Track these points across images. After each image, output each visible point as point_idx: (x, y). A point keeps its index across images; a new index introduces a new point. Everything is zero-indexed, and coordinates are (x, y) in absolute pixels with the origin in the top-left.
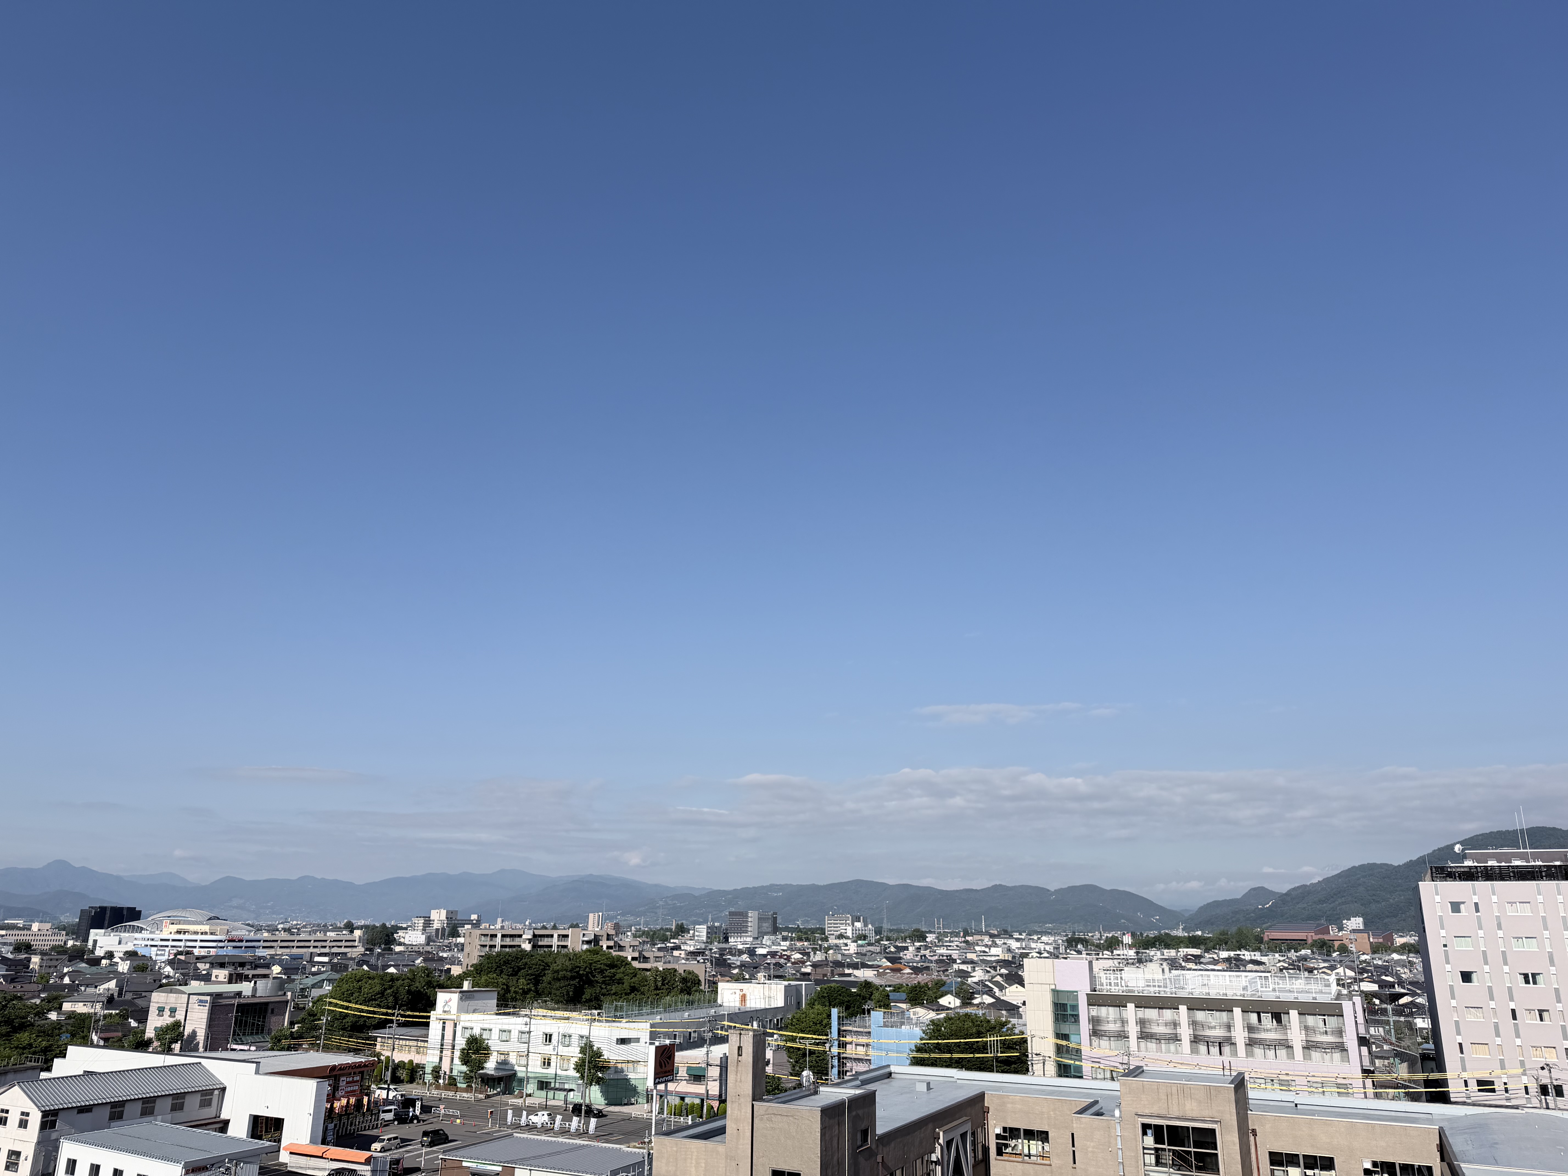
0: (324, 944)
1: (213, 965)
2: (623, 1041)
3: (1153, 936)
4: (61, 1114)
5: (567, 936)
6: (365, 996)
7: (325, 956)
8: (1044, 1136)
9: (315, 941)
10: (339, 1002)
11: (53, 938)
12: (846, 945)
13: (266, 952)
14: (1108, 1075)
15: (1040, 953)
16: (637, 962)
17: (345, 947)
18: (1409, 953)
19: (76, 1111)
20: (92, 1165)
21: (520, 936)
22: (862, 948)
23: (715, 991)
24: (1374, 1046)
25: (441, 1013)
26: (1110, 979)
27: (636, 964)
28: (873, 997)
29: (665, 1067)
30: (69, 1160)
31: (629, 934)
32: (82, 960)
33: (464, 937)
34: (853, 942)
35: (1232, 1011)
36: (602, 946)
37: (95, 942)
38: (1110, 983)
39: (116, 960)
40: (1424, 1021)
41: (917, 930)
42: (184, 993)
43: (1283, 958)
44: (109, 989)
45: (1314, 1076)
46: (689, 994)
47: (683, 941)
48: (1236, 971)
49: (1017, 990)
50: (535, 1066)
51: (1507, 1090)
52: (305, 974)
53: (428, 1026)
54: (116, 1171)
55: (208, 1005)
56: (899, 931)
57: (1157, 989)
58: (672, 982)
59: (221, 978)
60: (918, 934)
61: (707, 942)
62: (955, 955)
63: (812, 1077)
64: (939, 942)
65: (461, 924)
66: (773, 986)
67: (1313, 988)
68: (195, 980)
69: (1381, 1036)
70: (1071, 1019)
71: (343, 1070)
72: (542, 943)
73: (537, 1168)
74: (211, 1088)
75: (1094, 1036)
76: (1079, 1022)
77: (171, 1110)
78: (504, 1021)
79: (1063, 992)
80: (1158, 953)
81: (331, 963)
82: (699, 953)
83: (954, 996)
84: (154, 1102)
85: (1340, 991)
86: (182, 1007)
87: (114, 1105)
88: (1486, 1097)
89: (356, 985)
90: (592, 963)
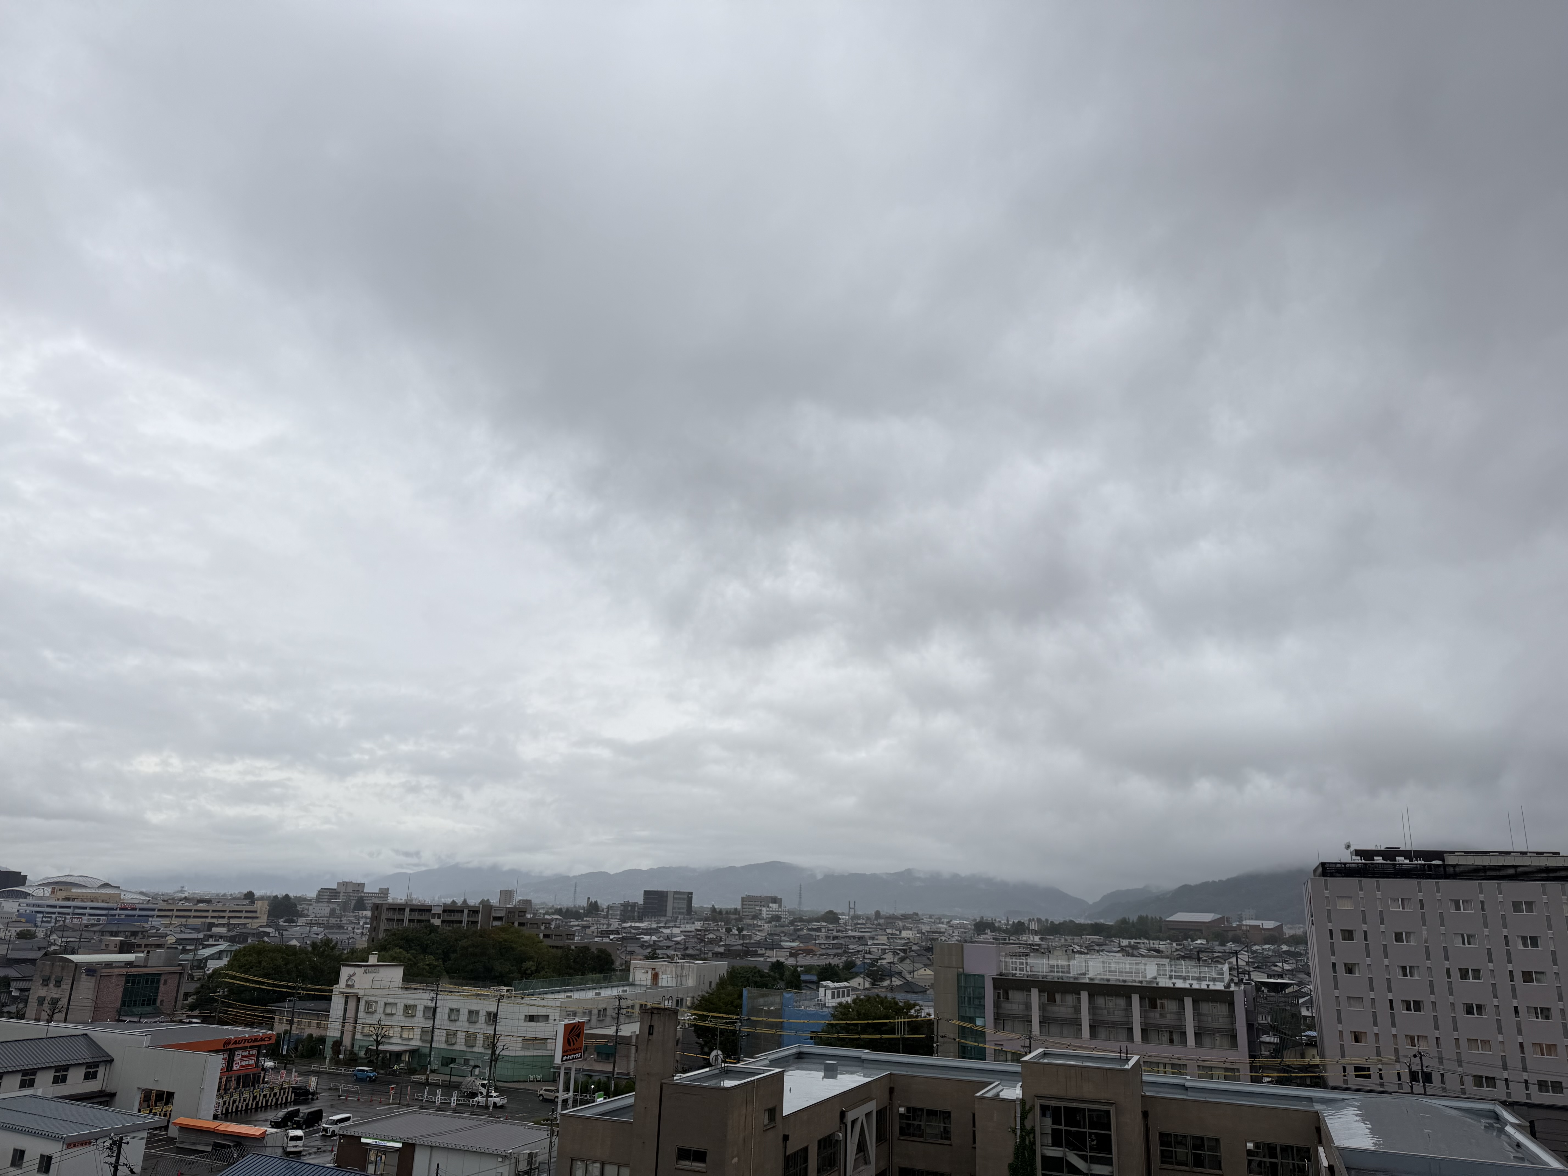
0: (222, 914)
1: (102, 933)
2: (531, 1018)
3: (1058, 923)
5: (477, 912)
6: (267, 968)
7: (224, 927)
8: (946, 1116)
9: (213, 911)
10: (236, 974)
12: (761, 926)
13: (160, 921)
14: (1009, 1057)
16: (549, 939)
17: (245, 918)
18: (1297, 944)
21: (430, 910)
22: (775, 929)
23: (627, 969)
24: (1261, 1033)
25: (344, 987)
26: (1016, 964)
28: (784, 978)
29: (574, 1044)
33: (371, 910)
34: (767, 923)
35: (1131, 997)
36: (513, 923)
38: (1016, 968)
40: (1308, 1010)
41: (831, 912)
42: (72, 962)
43: (1181, 947)
45: (1204, 1061)
46: (600, 971)
48: (1136, 959)
49: (925, 973)
50: (439, 1042)
51: (1381, 1078)
52: (202, 944)
53: (331, 1000)
56: (813, 913)
58: (584, 960)
59: (111, 948)
60: (831, 916)
61: (621, 921)
62: (867, 936)
63: (722, 1056)
64: (851, 924)
65: (368, 897)
66: (686, 965)
67: (1207, 976)
69: (1268, 1023)
70: (977, 1002)
71: (239, 1043)
72: (452, 918)
73: (438, 1144)
74: (96, 1060)
75: (999, 1019)
76: (984, 1006)
77: (53, 1083)
78: (410, 996)
79: (970, 975)
80: (1063, 940)
81: (230, 934)
82: (612, 932)
83: (864, 978)
84: (35, 1074)
85: (1232, 979)
86: (69, 977)
88: (1362, 1082)
89: (256, 957)
90: (505, 940)
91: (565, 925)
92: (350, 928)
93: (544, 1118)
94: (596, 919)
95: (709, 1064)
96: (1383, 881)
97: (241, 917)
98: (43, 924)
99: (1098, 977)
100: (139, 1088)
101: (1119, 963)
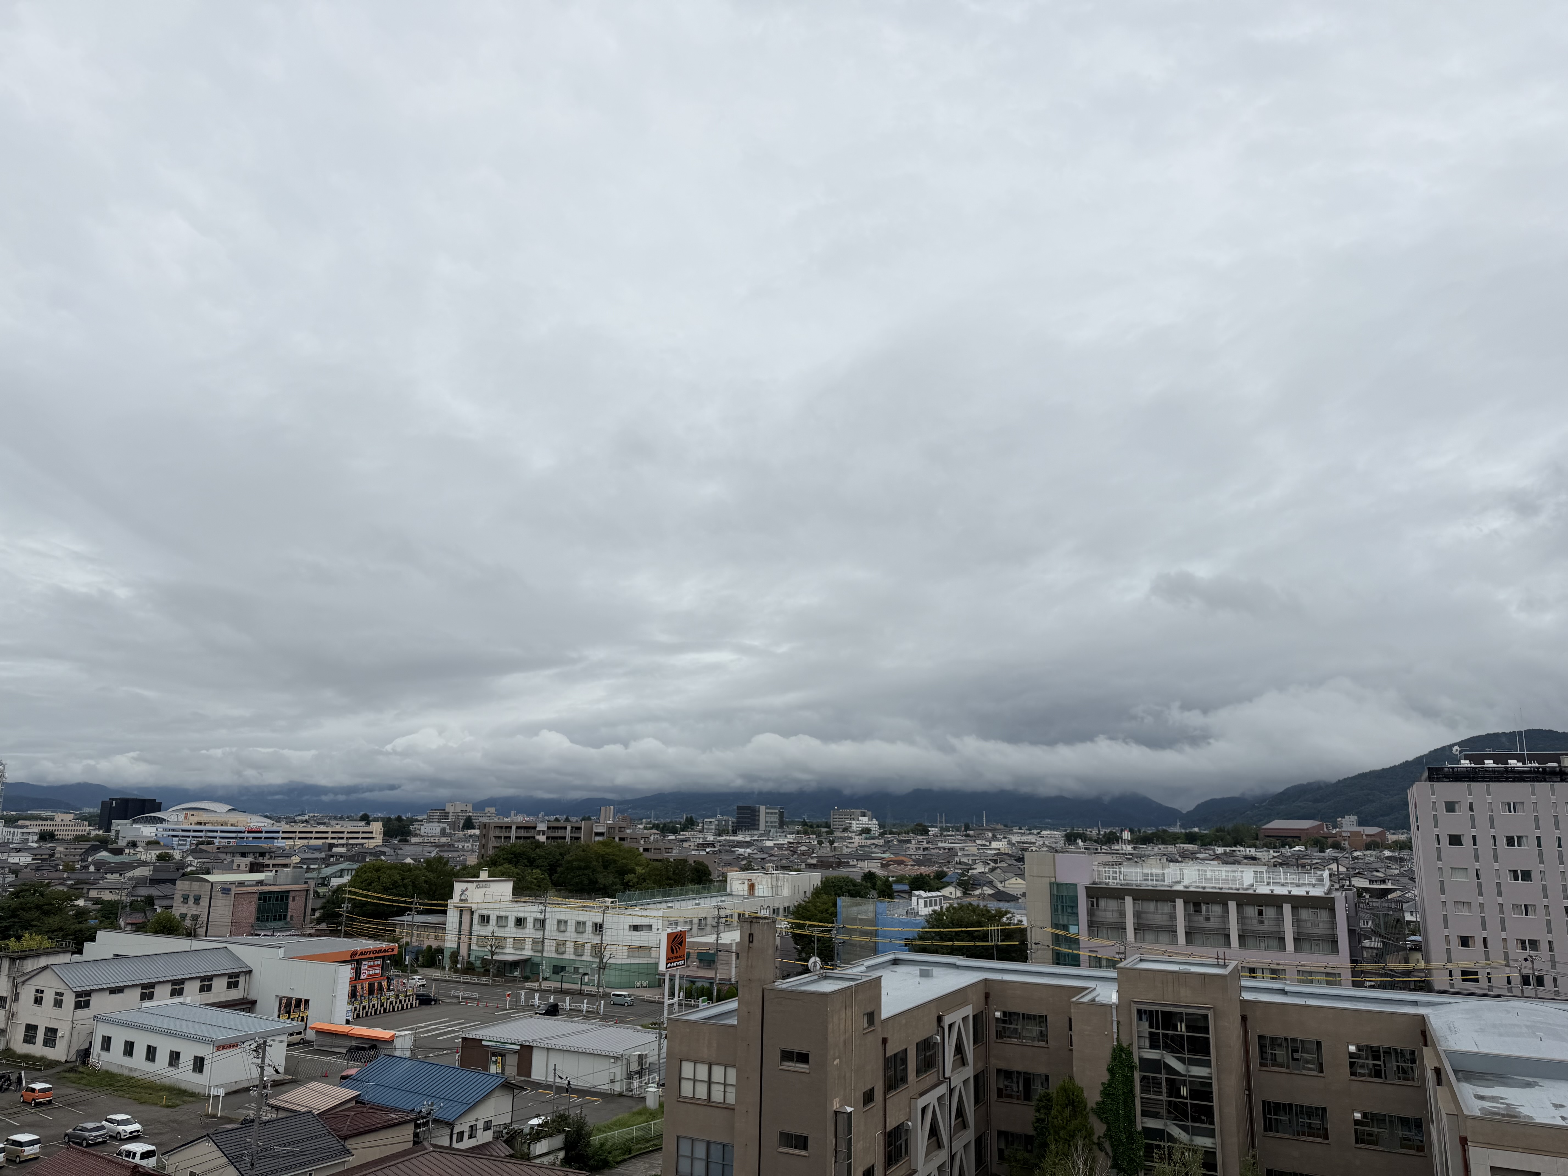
0: (341, 835)
1: (234, 855)
2: (635, 928)
3: (1150, 832)
4: (93, 995)
5: (579, 828)
6: (384, 884)
7: (343, 847)
8: (1042, 1020)
9: (333, 832)
10: (358, 891)
11: (76, 828)
12: (851, 838)
13: (285, 843)
14: (1104, 963)
15: (1040, 847)
16: (649, 853)
17: (363, 838)
18: (1400, 850)
19: (108, 992)
20: (126, 1042)
21: (535, 828)
22: (866, 841)
23: (724, 880)
24: (1363, 938)
25: (458, 901)
26: (1109, 873)
27: (647, 855)
28: (876, 887)
30: (104, 1037)
31: (641, 826)
32: (106, 849)
33: (479, 829)
34: (858, 835)
35: (1227, 904)
36: (614, 838)
37: (118, 832)
38: (1109, 877)
39: (140, 849)
40: (1412, 915)
41: (922, 824)
42: (208, 881)
43: (1279, 854)
44: (133, 877)
45: (1303, 966)
46: (699, 883)
48: (1232, 866)
49: (1017, 882)
50: (550, 951)
51: (1490, 982)
52: (324, 863)
53: (446, 914)
54: (149, 1047)
55: (231, 893)
56: (902, 825)
57: (1155, 882)
58: (683, 872)
59: (243, 867)
60: (920, 828)
61: (716, 835)
62: (957, 847)
63: (820, 963)
64: (941, 836)
65: (475, 816)
66: (781, 877)
67: (1307, 882)
68: (218, 869)
69: (1370, 928)
70: (1069, 910)
71: (364, 955)
72: (556, 835)
73: (554, 1047)
74: (237, 971)
75: (1092, 927)
76: (1078, 914)
77: (200, 991)
78: (520, 909)
79: (1062, 884)
80: (1156, 849)
81: (349, 854)
82: (708, 845)
83: (956, 887)
84: (183, 984)
85: (1333, 886)
86: (206, 895)
87: (144, 986)
88: (1470, 986)
89: (375, 875)
90: (607, 854)
91: (663, 840)
92: (460, 847)
93: (651, 1022)
94: (692, 833)
95: (806, 970)
96: (1494, 785)
97: (358, 838)
98: (179, 847)
99: (1193, 884)
100: (277, 996)
101: (1214, 871)
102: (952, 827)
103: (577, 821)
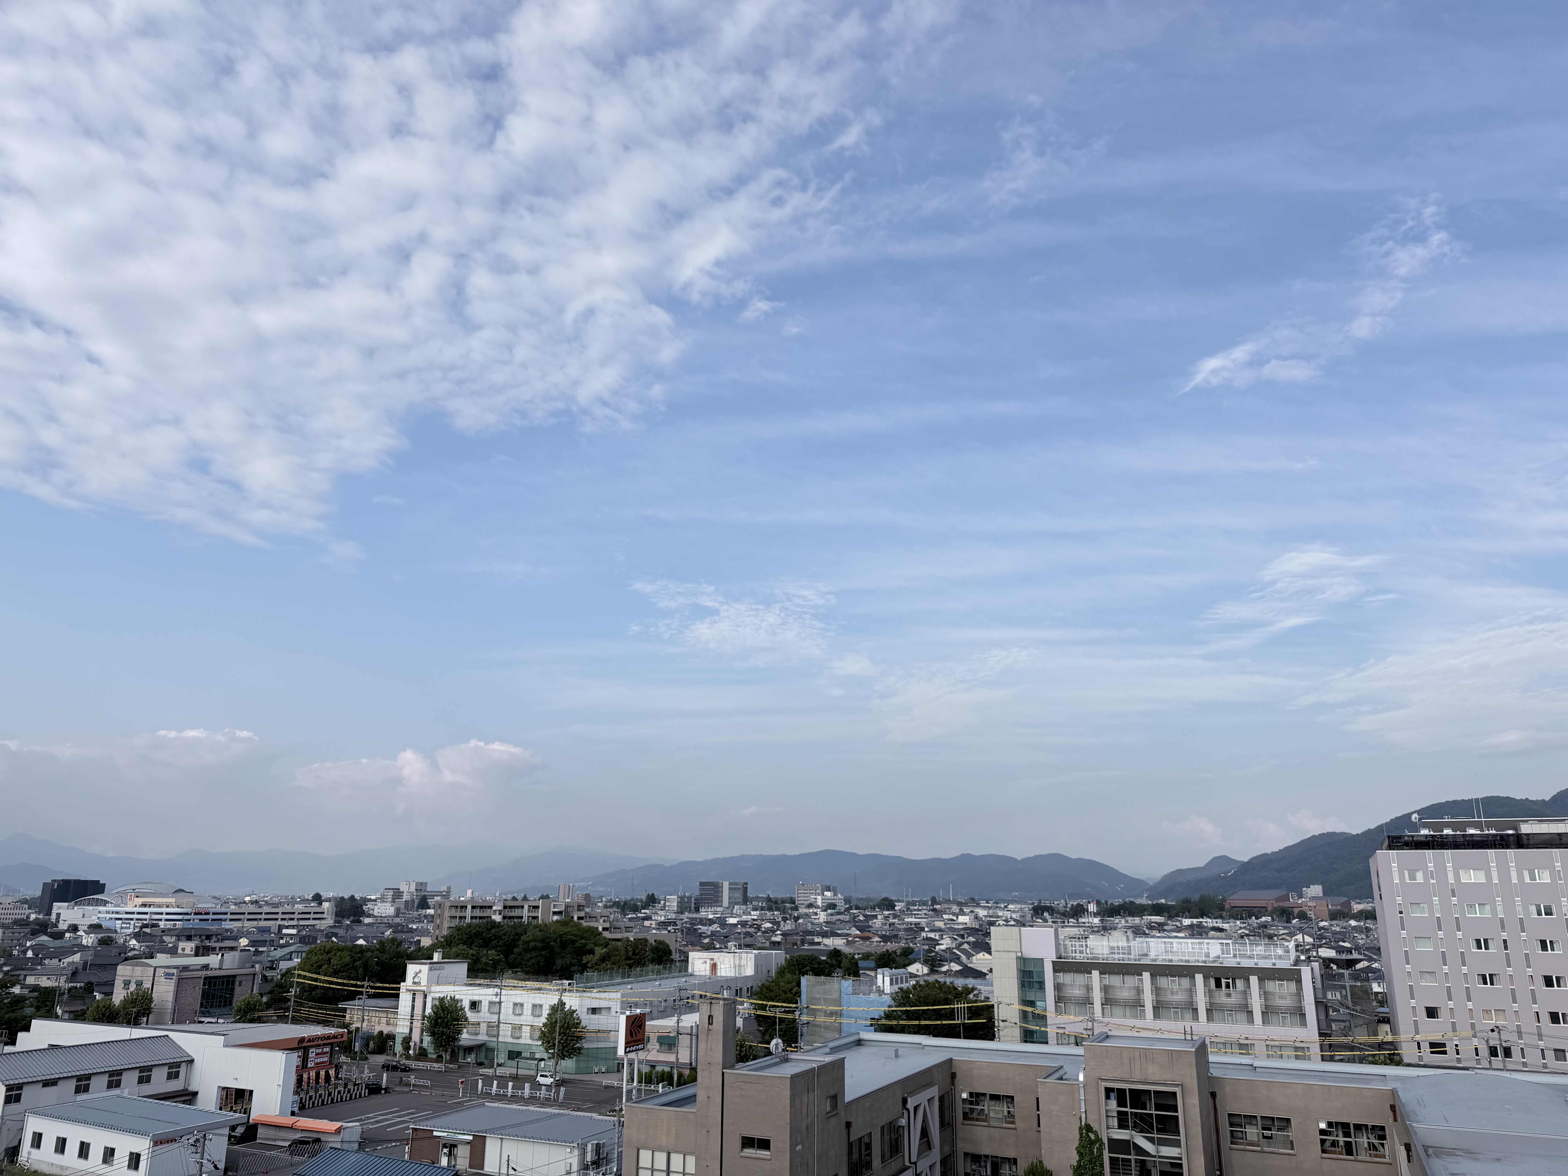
0: (292, 916)
1: (179, 938)
3: (1117, 904)
4: (25, 1088)
5: (537, 907)
6: (335, 967)
7: (294, 928)
8: (1009, 1100)
9: (283, 913)
10: (307, 974)
11: (15, 911)
12: (816, 914)
13: (233, 925)
14: (1072, 1040)
15: (1007, 921)
16: (608, 932)
17: (314, 919)
18: (1366, 919)
19: (41, 1085)
20: (58, 1138)
21: (491, 907)
22: (831, 917)
23: (686, 961)
24: (1331, 1010)
25: (411, 984)
26: (1075, 947)
28: (842, 965)
29: (636, 1035)
30: (34, 1133)
31: (600, 904)
32: (46, 934)
33: (434, 908)
34: (823, 911)
35: (1194, 977)
36: (573, 917)
37: (58, 915)
38: (1075, 950)
39: (80, 933)
40: (1379, 986)
41: (886, 899)
42: (149, 966)
43: (1244, 925)
44: (73, 962)
45: (1272, 1040)
46: (660, 963)
47: (654, 911)
48: (1199, 938)
49: (984, 957)
50: (505, 1036)
51: (1458, 1054)
52: (273, 946)
53: (399, 997)
54: (82, 1144)
55: (174, 977)
56: (868, 900)
57: (1121, 956)
58: (643, 952)
59: (188, 951)
60: (887, 903)
61: (678, 913)
62: (923, 922)
63: (782, 1045)
64: (907, 910)
65: (431, 895)
66: (744, 955)
67: (1273, 954)
68: (162, 952)
69: (1337, 1000)
70: (1037, 986)
71: (312, 1041)
72: (513, 914)
73: (508, 1137)
74: (179, 1060)
75: (1059, 1003)
76: (1045, 989)
77: (138, 1083)
78: (475, 992)
79: (1029, 959)
80: (1123, 921)
81: (300, 935)
82: (670, 924)
83: (922, 964)
84: (121, 1075)
85: (1299, 957)
86: (149, 981)
87: (79, 1078)
88: (1438, 1059)
89: (325, 957)
90: (564, 934)
91: (623, 918)
92: (414, 927)
93: (609, 1109)
95: (769, 1053)
96: (1453, 853)
97: (309, 919)
98: (123, 930)
99: (1160, 957)
100: (219, 1087)
101: (1180, 943)
102: (918, 901)
103: (535, 900)
